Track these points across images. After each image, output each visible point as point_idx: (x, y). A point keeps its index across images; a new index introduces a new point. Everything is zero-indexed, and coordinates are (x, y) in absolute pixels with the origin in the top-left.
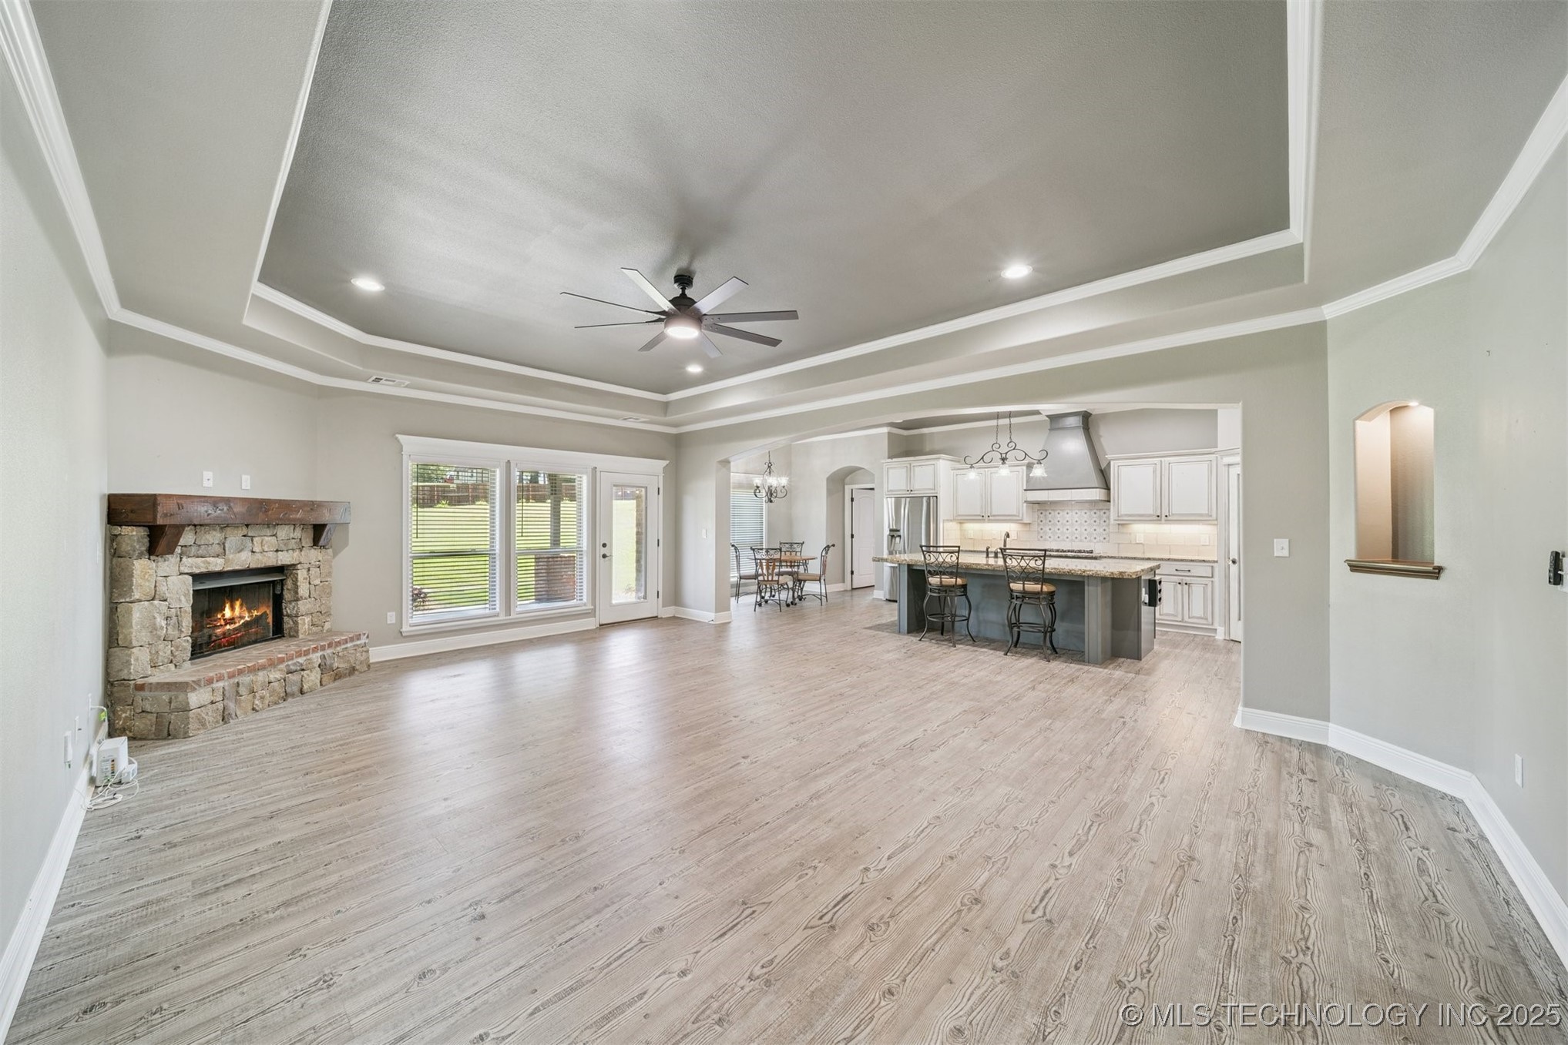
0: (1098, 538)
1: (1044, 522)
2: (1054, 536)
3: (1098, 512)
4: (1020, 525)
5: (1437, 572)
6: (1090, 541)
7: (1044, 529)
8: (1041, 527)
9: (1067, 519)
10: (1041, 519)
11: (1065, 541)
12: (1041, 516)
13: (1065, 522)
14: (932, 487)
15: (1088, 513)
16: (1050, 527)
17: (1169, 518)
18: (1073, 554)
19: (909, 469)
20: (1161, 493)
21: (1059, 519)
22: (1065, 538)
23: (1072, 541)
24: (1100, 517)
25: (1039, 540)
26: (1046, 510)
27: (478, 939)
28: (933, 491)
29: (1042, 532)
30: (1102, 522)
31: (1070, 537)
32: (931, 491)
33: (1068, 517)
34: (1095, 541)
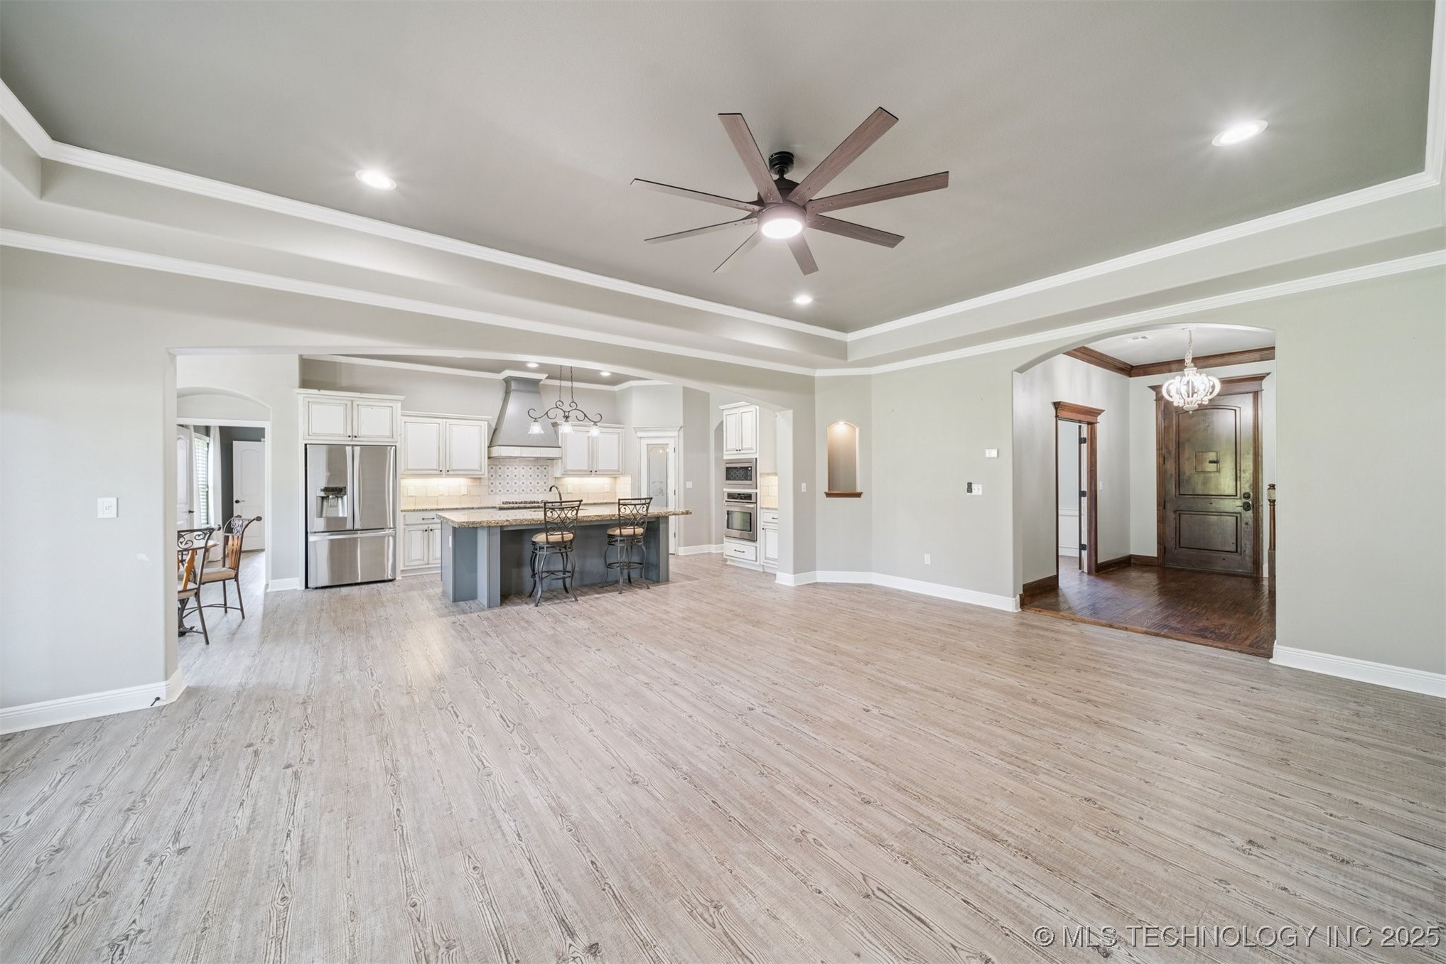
0: (540, 490)
1: (494, 476)
2: (504, 489)
3: (540, 468)
4: (472, 480)
5: (859, 495)
6: (534, 493)
7: (494, 483)
8: (492, 481)
9: (515, 474)
10: (492, 474)
11: (513, 493)
12: (492, 470)
13: (513, 476)
14: (388, 434)
15: (533, 469)
16: (500, 481)
17: (597, 473)
18: (516, 505)
19: (351, 408)
20: (592, 455)
21: (508, 474)
22: (513, 491)
23: (519, 493)
24: (542, 472)
25: (489, 494)
26: (497, 465)
27: (1274, 838)
28: (391, 440)
29: (492, 486)
30: (543, 476)
31: (518, 490)
32: (388, 440)
33: (516, 472)
34: (538, 492)
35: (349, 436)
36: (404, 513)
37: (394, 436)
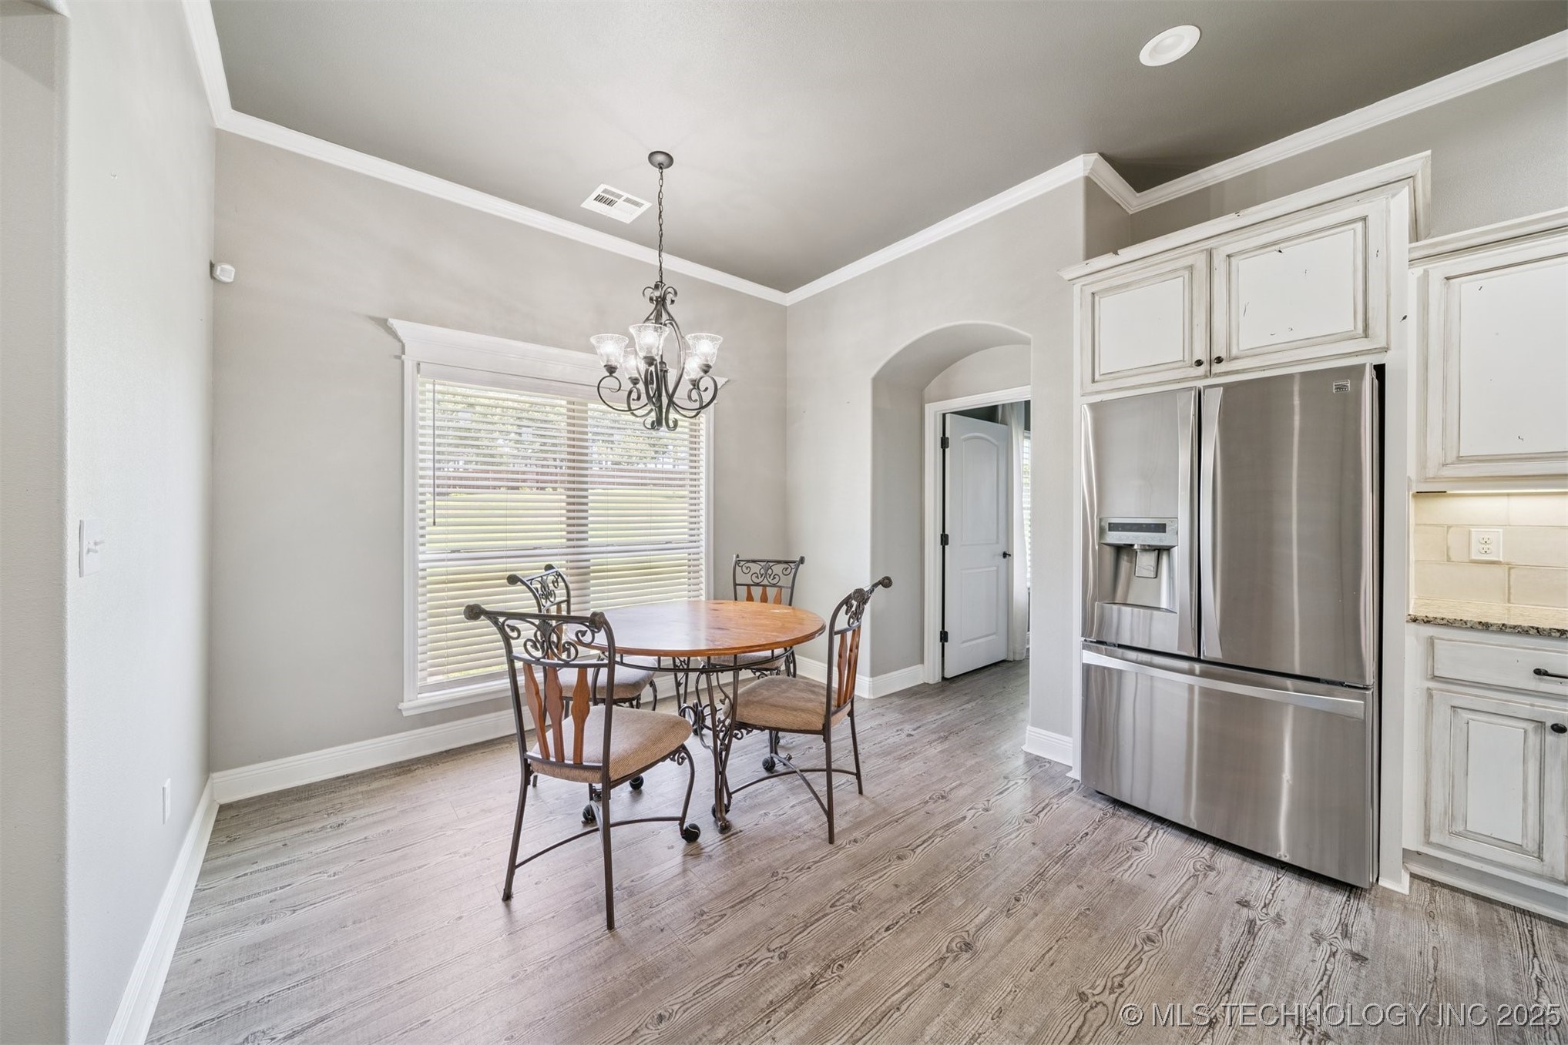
35: (1199, 363)
36: (1430, 631)
37: (1377, 326)
